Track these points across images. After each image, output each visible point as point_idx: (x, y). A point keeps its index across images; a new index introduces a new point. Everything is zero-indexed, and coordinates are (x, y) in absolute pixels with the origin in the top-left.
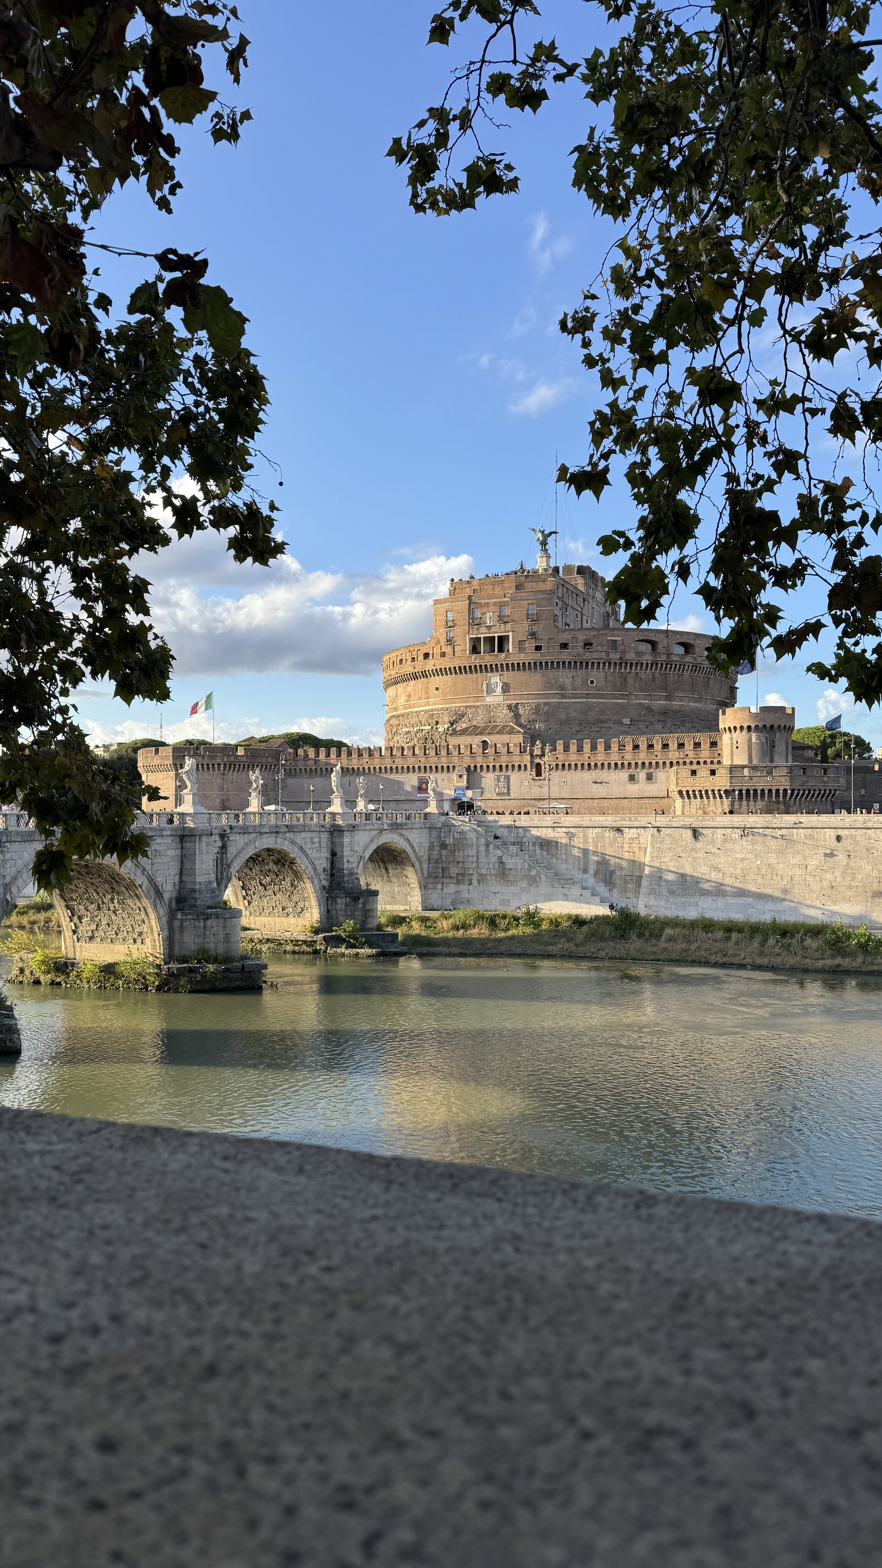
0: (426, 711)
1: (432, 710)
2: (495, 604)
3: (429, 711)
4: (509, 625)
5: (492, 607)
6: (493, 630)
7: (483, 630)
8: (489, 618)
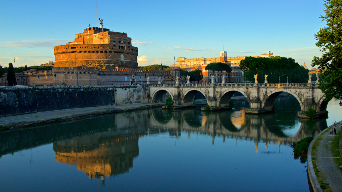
0: (106, 61)
1: (109, 61)
2: (123, 39)
3: (107, 61)
4: (125, 44)
5: (122, 40)
6: (123, 44)
7: (121, 44)
8: (122, 42)
